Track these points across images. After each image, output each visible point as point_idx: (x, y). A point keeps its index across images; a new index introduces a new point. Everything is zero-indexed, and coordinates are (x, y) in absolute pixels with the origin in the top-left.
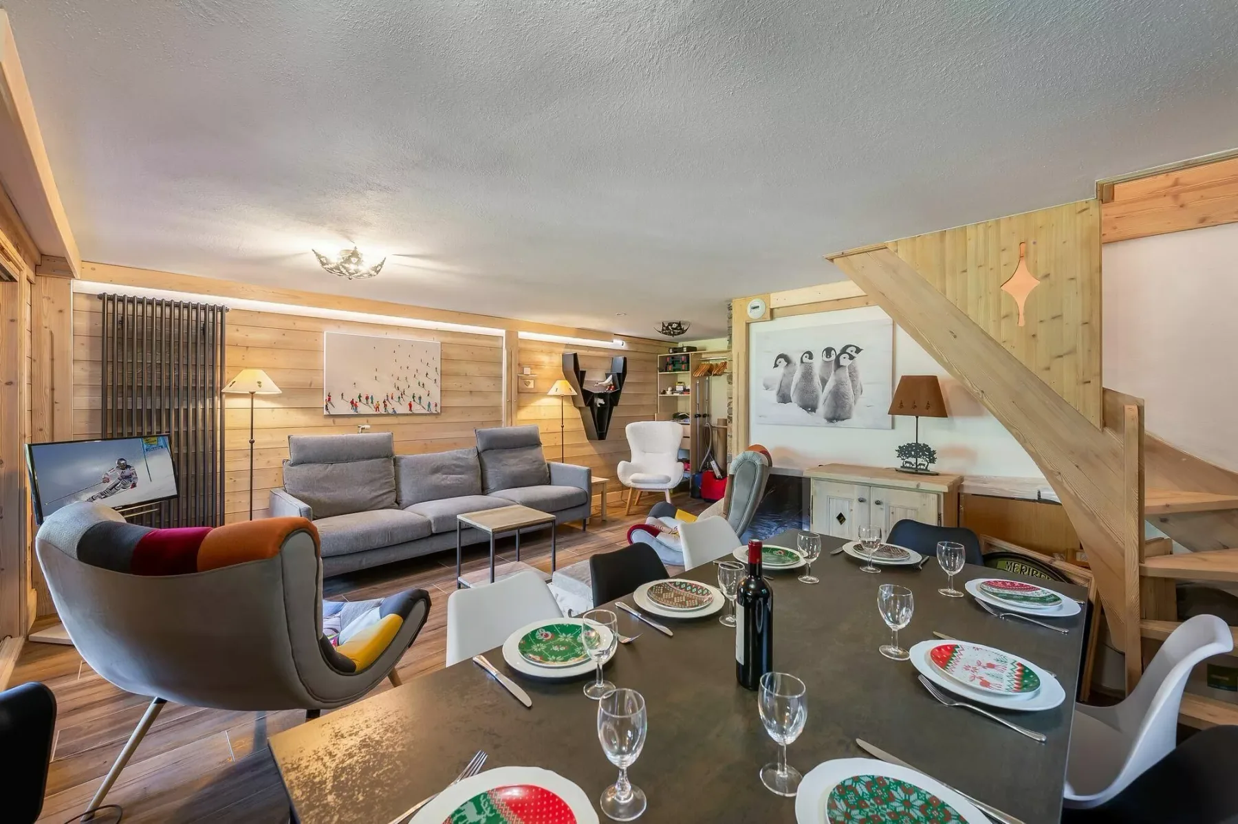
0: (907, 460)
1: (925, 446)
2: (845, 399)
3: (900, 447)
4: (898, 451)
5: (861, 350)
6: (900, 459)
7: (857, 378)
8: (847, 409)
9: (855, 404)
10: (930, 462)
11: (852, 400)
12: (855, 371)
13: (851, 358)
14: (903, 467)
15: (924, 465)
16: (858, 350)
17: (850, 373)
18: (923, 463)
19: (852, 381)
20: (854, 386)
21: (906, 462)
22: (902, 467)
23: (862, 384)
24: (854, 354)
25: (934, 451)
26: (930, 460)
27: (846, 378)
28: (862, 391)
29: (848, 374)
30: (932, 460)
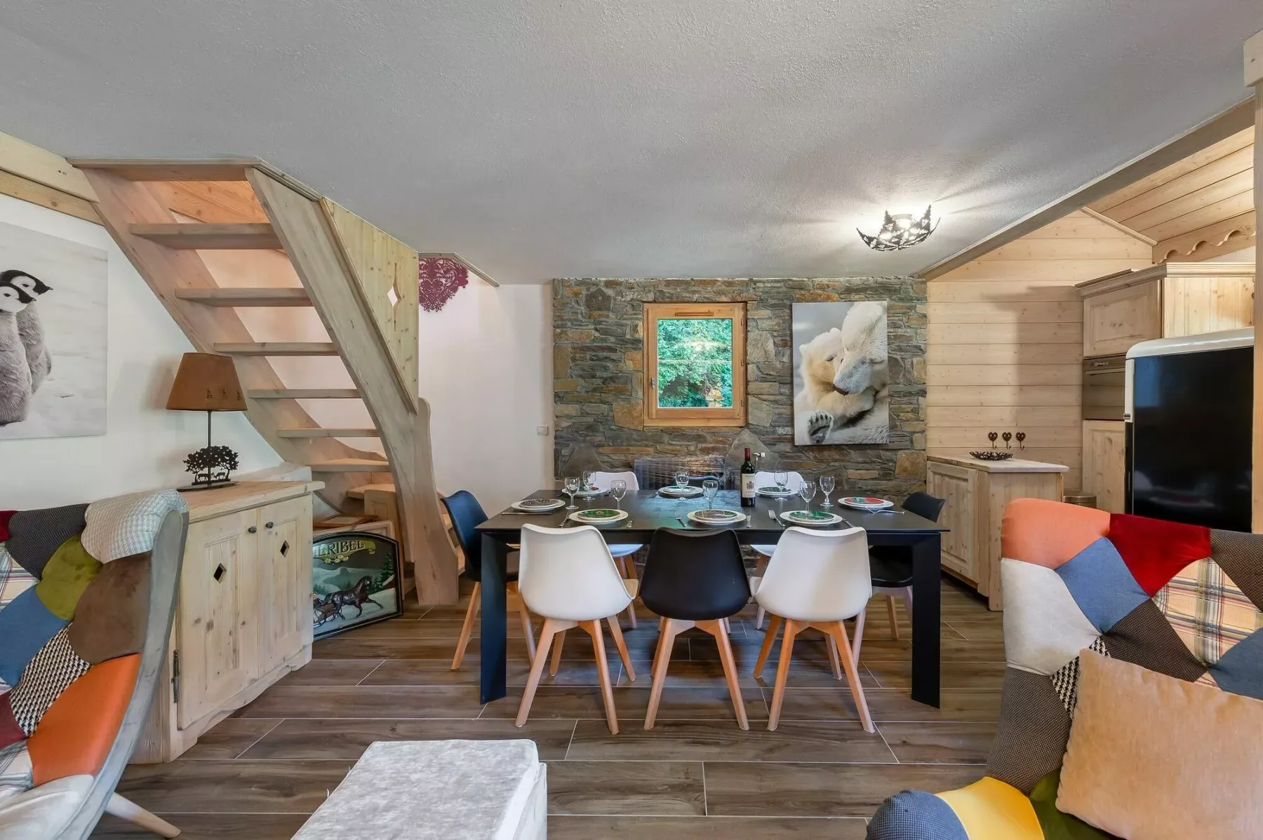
0: (201, 472)
1: (225, 448)
2: (10, 379)
3: (190, 456)
4: (188, 462)
5: (48, 288)
6: (190, 472)
7: (39, 341)
8: (15, 399)
9: (34, 391)
10: (232, 469)
11: (26, 385)
12: (34, 327)
13: (25, 298)
14: (196, 483)
15: (223, 474)
16: (41, 288)
17: (21, 329)
18: (222, 471)
19: (28, 346)
20: (32, 357)
21: (201, 475)
22: (193, 484)
23: (50, 353)
24: (29, 291)
25: (235, 454)
26: (231, 467)
27: (11, 338)
28: (49, 368)
29: (16, 331)
30: (234, 466)
